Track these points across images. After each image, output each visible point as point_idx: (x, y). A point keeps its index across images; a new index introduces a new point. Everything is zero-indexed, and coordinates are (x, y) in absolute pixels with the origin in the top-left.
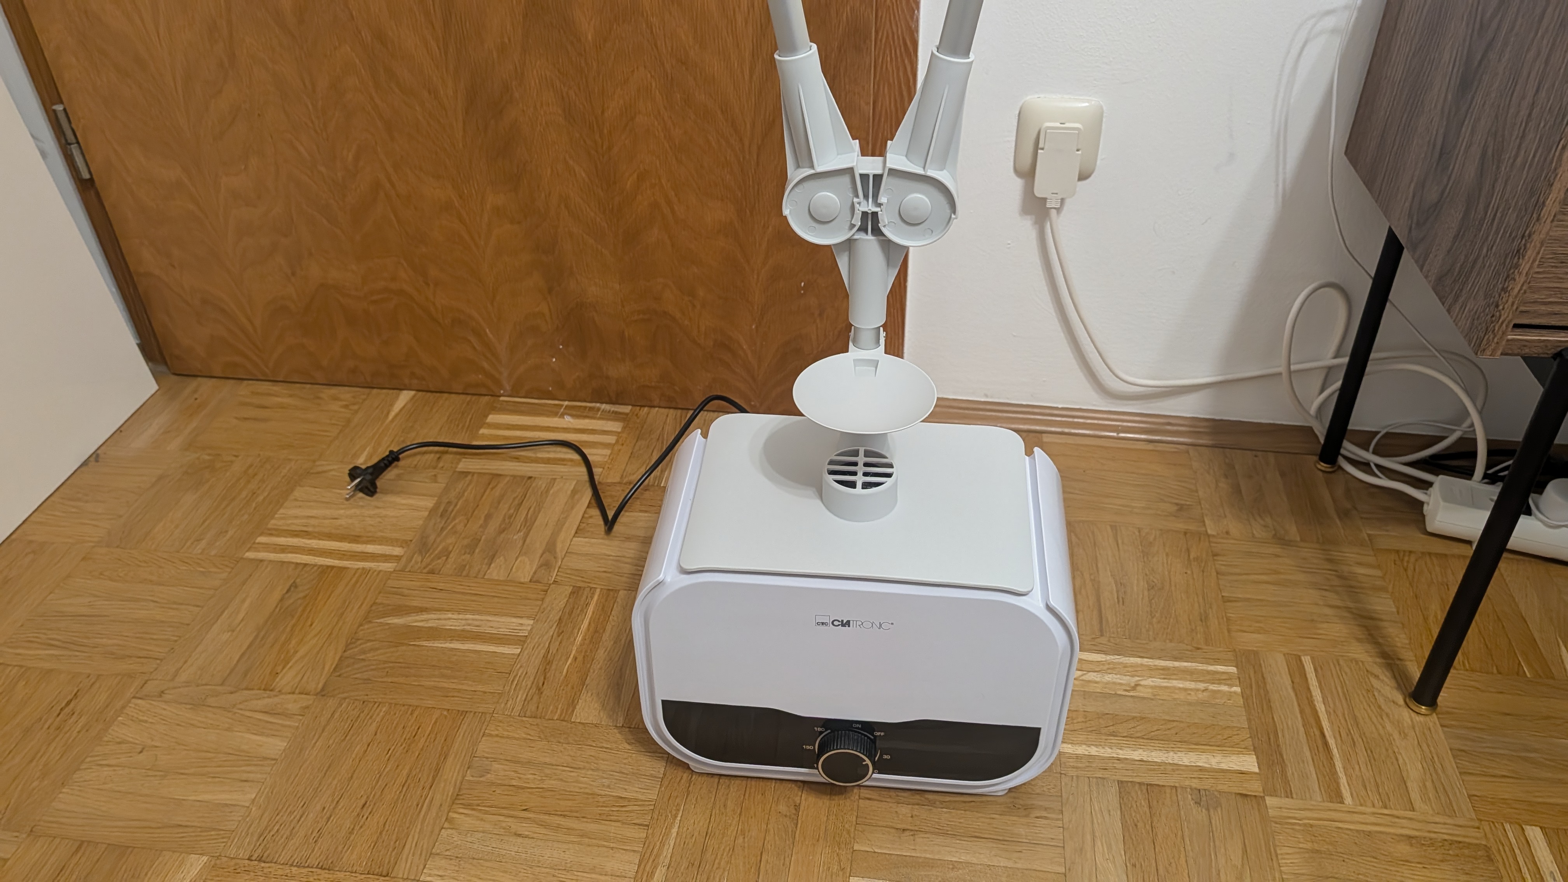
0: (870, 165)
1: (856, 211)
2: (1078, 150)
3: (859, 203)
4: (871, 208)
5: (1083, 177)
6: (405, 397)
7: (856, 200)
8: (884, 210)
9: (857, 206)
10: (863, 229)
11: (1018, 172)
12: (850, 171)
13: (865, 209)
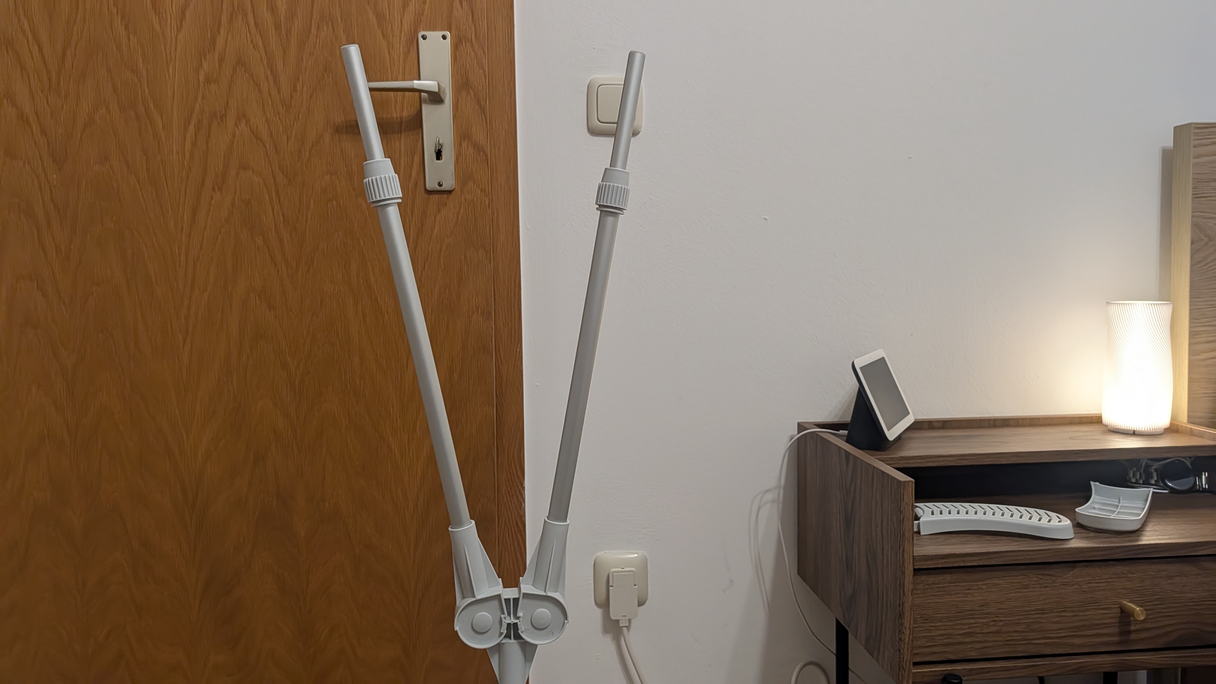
0: (511, 593)
1: (503, 623)
2: (635, 585)
3: (505, 618)
4: (513, 620)
5: (641, 603)
7: (503, 616)
8: (521, 621)
9: (504, 620)
10: (508, 636)
11: (597, 604)
12: (499, 596)
13: (509, 622)
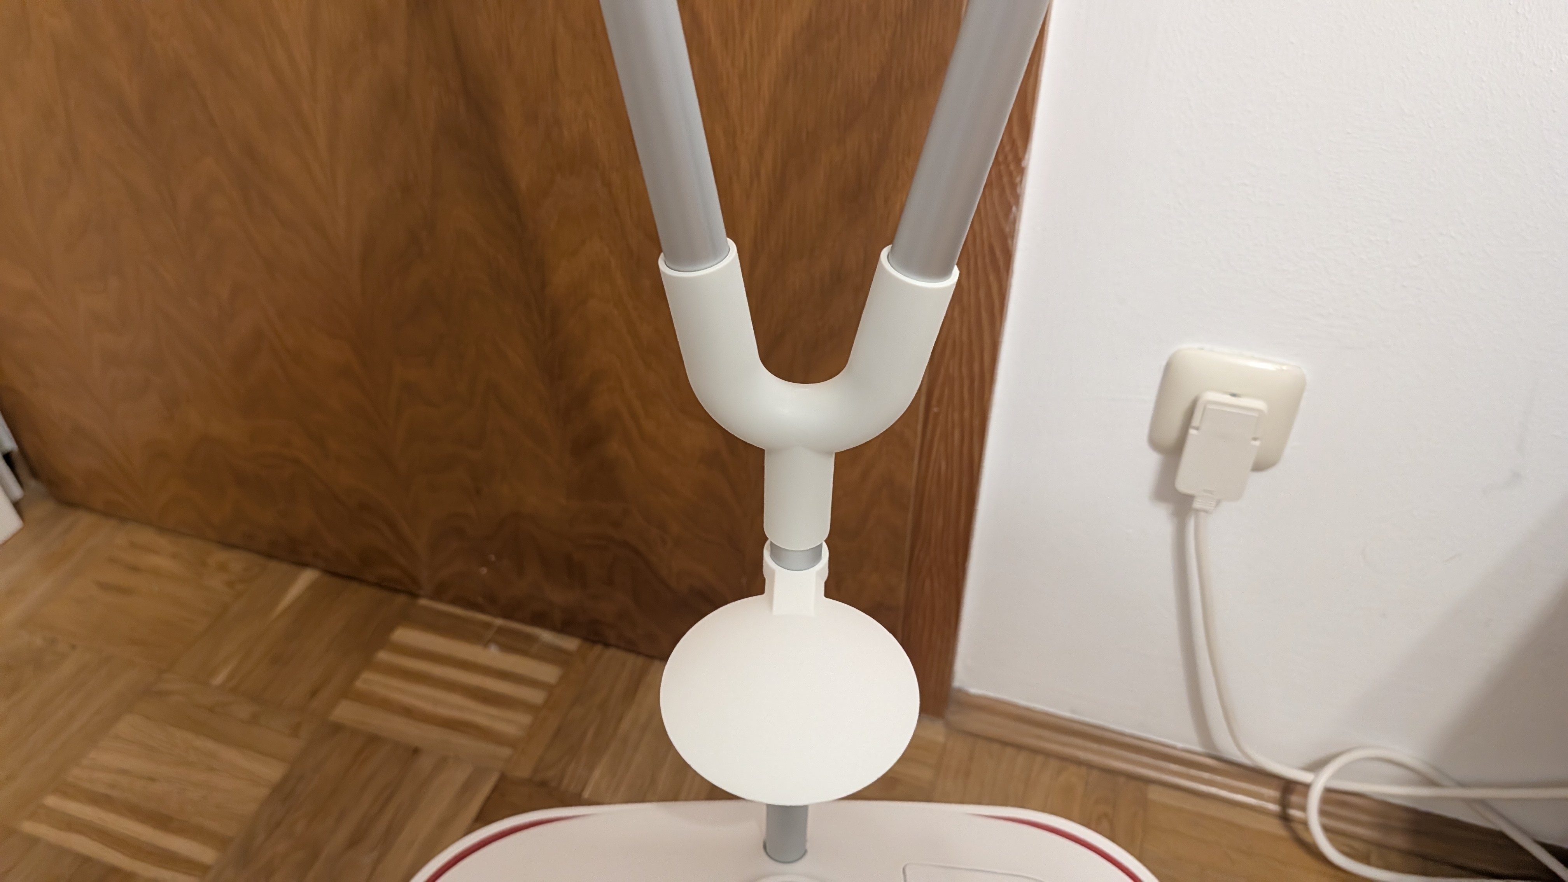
2: (1255, 439)
5: (1259, 467)
6: (307, 577)
11: (1154, 443)
